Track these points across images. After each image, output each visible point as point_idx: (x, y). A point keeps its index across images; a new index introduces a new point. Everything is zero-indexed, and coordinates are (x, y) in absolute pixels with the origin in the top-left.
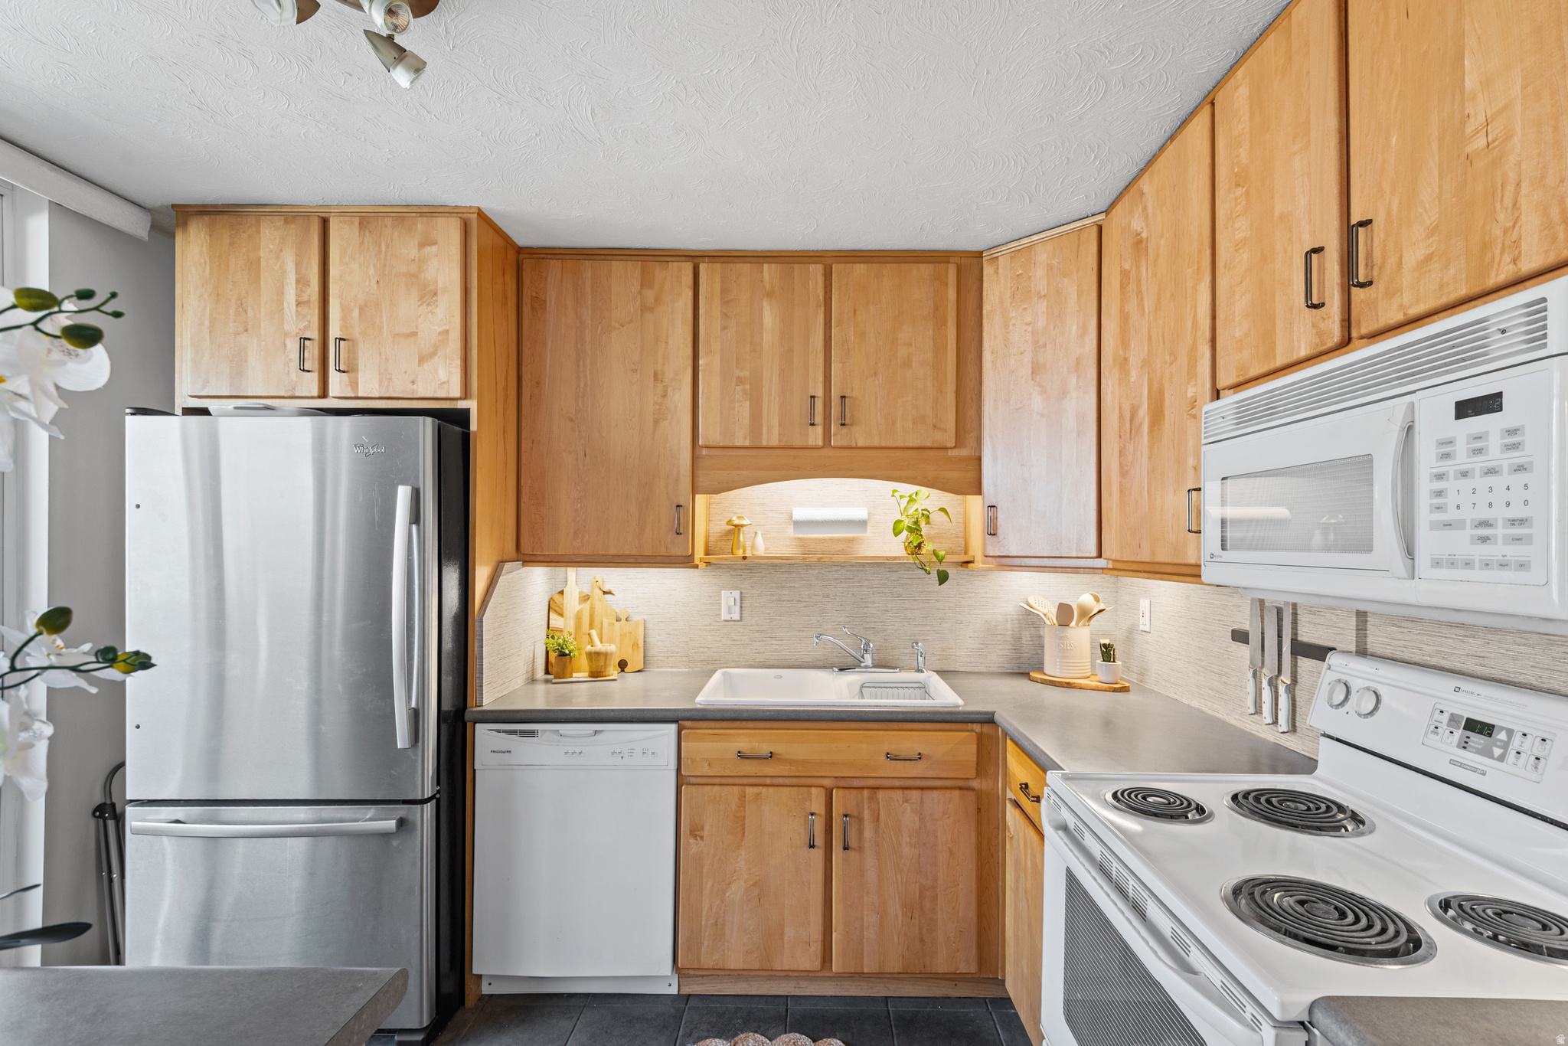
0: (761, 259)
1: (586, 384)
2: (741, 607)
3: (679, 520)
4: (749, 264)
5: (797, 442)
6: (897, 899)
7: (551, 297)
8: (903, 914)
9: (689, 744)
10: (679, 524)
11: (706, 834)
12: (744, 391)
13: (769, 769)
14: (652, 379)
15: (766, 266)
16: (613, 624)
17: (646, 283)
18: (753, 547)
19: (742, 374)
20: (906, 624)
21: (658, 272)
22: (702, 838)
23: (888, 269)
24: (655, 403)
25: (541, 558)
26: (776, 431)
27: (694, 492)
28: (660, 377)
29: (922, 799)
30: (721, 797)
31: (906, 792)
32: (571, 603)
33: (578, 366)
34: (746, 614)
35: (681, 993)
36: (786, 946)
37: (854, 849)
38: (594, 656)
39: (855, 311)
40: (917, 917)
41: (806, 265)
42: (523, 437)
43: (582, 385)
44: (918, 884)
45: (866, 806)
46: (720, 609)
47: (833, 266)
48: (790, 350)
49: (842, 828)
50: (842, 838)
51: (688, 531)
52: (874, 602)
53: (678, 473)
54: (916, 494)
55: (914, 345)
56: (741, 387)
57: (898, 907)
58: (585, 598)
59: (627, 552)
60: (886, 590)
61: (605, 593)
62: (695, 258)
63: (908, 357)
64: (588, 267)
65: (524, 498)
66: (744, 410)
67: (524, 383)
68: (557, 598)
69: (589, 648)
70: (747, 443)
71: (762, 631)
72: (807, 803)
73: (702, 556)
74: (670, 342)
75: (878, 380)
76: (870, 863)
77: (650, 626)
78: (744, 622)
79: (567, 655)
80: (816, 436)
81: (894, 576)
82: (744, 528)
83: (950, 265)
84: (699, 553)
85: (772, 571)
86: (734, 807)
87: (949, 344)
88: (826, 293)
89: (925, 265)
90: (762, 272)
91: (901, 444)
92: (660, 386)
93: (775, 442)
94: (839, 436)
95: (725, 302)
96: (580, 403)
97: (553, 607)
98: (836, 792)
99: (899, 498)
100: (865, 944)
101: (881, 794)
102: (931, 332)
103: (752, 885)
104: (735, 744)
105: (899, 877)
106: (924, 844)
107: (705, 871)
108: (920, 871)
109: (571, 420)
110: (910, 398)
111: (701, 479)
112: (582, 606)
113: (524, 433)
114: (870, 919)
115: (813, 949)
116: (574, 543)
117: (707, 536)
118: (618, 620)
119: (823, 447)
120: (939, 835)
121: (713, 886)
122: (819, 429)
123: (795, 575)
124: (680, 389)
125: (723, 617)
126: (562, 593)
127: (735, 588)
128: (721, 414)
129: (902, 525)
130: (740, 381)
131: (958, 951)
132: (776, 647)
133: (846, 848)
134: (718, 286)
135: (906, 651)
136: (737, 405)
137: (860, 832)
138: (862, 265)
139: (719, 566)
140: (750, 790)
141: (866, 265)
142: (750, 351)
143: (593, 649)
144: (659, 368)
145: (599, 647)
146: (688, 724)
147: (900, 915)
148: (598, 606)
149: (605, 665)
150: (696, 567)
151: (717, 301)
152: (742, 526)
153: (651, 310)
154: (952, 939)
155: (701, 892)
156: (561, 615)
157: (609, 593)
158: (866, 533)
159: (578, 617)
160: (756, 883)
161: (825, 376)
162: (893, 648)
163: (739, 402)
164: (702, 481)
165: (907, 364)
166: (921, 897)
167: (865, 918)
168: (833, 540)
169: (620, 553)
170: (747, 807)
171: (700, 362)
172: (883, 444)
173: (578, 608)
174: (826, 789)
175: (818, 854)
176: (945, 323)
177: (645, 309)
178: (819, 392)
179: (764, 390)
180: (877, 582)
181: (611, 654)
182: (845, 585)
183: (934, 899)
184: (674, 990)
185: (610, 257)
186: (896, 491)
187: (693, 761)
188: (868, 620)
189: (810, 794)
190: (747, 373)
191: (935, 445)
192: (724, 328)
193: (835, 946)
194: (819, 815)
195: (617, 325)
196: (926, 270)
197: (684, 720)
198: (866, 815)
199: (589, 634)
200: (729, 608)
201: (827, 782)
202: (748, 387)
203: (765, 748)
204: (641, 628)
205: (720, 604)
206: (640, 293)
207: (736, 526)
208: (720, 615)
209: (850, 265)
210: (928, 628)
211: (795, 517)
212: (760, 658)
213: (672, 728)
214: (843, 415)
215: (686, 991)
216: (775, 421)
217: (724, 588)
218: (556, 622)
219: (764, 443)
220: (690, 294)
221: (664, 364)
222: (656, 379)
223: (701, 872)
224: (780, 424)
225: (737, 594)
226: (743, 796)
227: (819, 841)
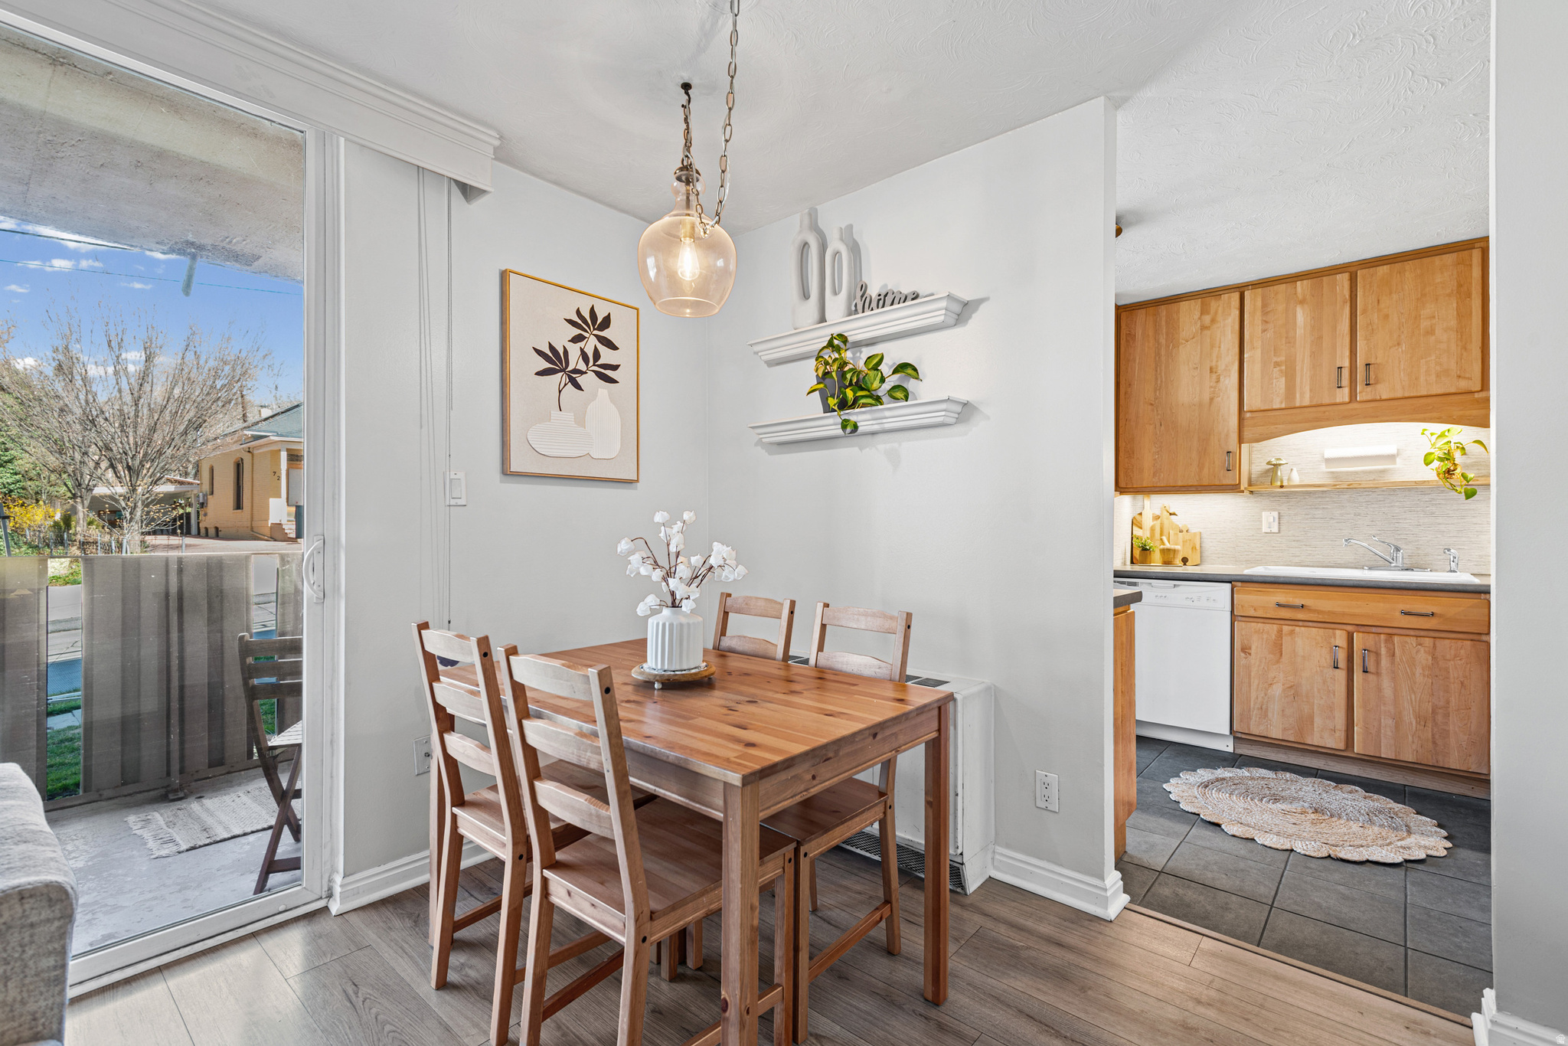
0: (1295, 279)
1: (1162, 381)
2: (1279, 523)
3: (1229, 461)
4: (1284, 285)
5: (1326, 401)
6: (1411, 711)
7: (1139, 333)
8: (1416, 722)
9: (1240, 596)
10: (1229, 464)
11: (1253, 651)
12: (1281, 371)
13: (1300, 616)
14: (1209, 371)
15: (1299, 283)
16: (1177, 534)
17: (1204, 311)
18: (1289, 479)
19: (1279, 360)
20: (1439, 536)
21: (1214, 304)
22: (1250, 654)
23: (1409, 265)
24: (1211, 387)
25: (1131, 490)
26: (1307, 395)
27: (1241, 441)
28: (1214, 370)
29: (1434, 644)
30: (1263, 630)
31: (1419, 638)
32: (1148, 521)
33: (1156, 371)
34: (1283, 528)
35: (1236, 752)
36: (1315, 729)
37: (1372, 673)
38: (1165, 552)
39: (1378, 301)
40: (1430, 726)
41: (1334, 276)
42: (1120, 418)
43: (1159, 382)
44: (1430, 704)
45: (1383, 645)
46: (1262, 525)
47: (1358, 272)
48: (1320, 338)
49: (1362, 657)
50: (1362, 664)
51: (1236, 468)
52: (1405, 519)
53: (1228, 431)
54: (1448, 431)
55: (1437, 317)
56: (1278, 369)
57: (1412, 717)
58: (1156, 518)
59: (1191, 484)
60: (1419, 509)
61: (1171, 514)
62: (1241, 289)
63: (1431, 327)
64: (1163, 310)
65: (1121, 454)
66: (1281, 384)
67: (1121, 386)
68: (1138, 517)
69: (1162, 547)
70: (1283, 406)
71: (1298, 541)
72: (1333, 639)
73: (1246, 486)
74: (1222, 346)
75: (1402, 348)
76: (1386, 684)
77: (1204, 536)
78: (1282, 534)
79: (1148, 550)
80: (1343, 395)
81: (1427, 498)
82: (1282, 467)
83: (1474, 251)
84: (1244, 485)
85: (1307, 497)
86: (1274, 637)
87: (1473, 310)
88: (1351, 291)
89: (1448, 255)
90: (1296, 288)
91: (1425, 393)
92: (1214, 376)
93: (1306, 402)
94: (1364, 393)
95: (1265, 313)
96: (1158, 394)
97: (1135, 523)
98: (1357, 635)
99: (1429, 436)
100: (1382, 738)
101: (1396, 639)
102: (1455, 305)
103: (1289, 688)
104: (1274, 598)
105: (1413, 696)
106: (1437, 676)
107: (1252, 674)
108: (1433, 695)
109: (1152, 404)
110: (1433, 358)
111: (1245, 433)
112: (1155, 522)
113: (1121, 416)
114: (1388, 722)
115: (1338, 734)
116: (1154, 480)
117: (1250, 474)
118: (1181, 531)
119: (1349, 403)
120: (1451, 671)
121: (1258, 685)
122: (1346, 390)
123: (1328, 499)
124: (1229, 376)
125: (1264, 531)
126: (1141, 514)
127: (1274, 510)
128: (1262, 388)
129: (1432, 457)
130: (1277, 364)
131: (1470, 756)
132: (1310, 552)
133: (1365, 671)
134: (1259, 303)
135: (1439, 557)
136: (1275, 381)
137: (1378, 662)
138: (1385, 267)
139: (1260, 494)
140: (1286, 629)
141: (1388, 266)
142: (1286, 343)
143: (1165, 547)
144: (1214, 364)
145: (1168, 545)
146: (1239, 584)
147: (1414, 723)
148: (1166, 522)
149: (1174, 557)
150: (1243, 492)
151: (1259, 313)
152: (1280, 465)
153: (1207, 328)
154: (1465, 746)
155: (1250, 687)
156: (1141, 528)
157: (1174, 514)
158: (1395, 464)
159: (1152, 529)
160: (1291, 687)
161: (1351, 352)
162: (1426, 555)
163: (1276, 378)
164: (1247, 434)
165: (1431, 332)
166: (1434, 712)
167: (1382, 720)
168: (1364, 472)
169: (1186, 484)
170: (1284, 638)
171: (1245, 356)
172: (1406, 395)
173: (1152, 523)
174: (1349, 633)
175: (1341, 675)
176: (1469, 295)
177: (1203, 328)
178: (1346, 363)
179: (1297, 368)
180: (1408, 503)
181: (1178, 551)
182: (1376, 506)
183: (1447, 715)
184: (1230, 749)
185: (1179, 300)
186: (1426, 430)
187: (1242, 606)
188: (1399, 532)
189: (1334, 634)
190: (1284, 358)
191: (1460, 391)
192: (1264, 331)
193: (1357, 735)
194: (1342, 648)
195: (1184, 342)
196: (1449, 258)
197: (1235, 582)
198: (1383, 651)
199: (1161, 539)
200: (1270, 523)
201: (1350, 628)
202: (1283, 368)
203: (1298, 602)
204: (1198, 537)
205: (1261, 521)
206: (1200, 318)
207: (1273, 465)
208: (1261, 529)
209: (1374, 268)
210: (1464, 539)
211: (1327, 456)
212: (1297, 560)
213: (1228, 586)
214: (1368, 377)
215: (1239, 751)
216: (1307, 389)
217: (1264, 510)
218: (1137, 532)
219: (1298, 404)
220: (1237, 312)
221: (1217, 361)
222: (1211, 371)
223: (1250, 675)
224: (1311, 390)
225: (1276, 514)
226: (1280, 631)
227: (1342, 664)
